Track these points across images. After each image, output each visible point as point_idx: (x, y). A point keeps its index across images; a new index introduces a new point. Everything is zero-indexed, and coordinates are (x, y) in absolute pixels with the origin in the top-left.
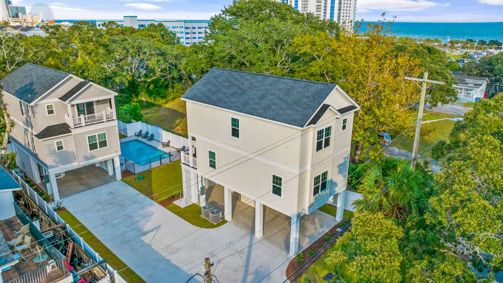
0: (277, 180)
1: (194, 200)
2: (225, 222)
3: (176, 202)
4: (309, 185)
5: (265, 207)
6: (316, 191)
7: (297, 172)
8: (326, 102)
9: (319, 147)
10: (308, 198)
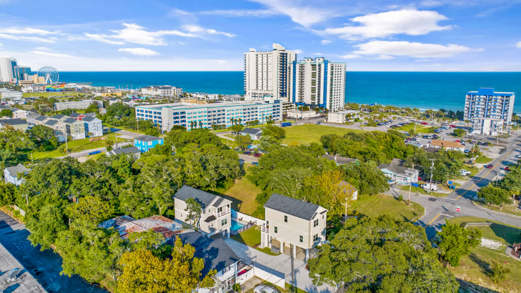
0: (301, 237)
1: (266, 245)
2: (281, 253)
3: (259, 247)
4: (312, 239)
5: (297, 246)
6: (314, 240)
7: (308, 234)
8: (316, 212)
9: (315, 226)
10: (312, 243)
